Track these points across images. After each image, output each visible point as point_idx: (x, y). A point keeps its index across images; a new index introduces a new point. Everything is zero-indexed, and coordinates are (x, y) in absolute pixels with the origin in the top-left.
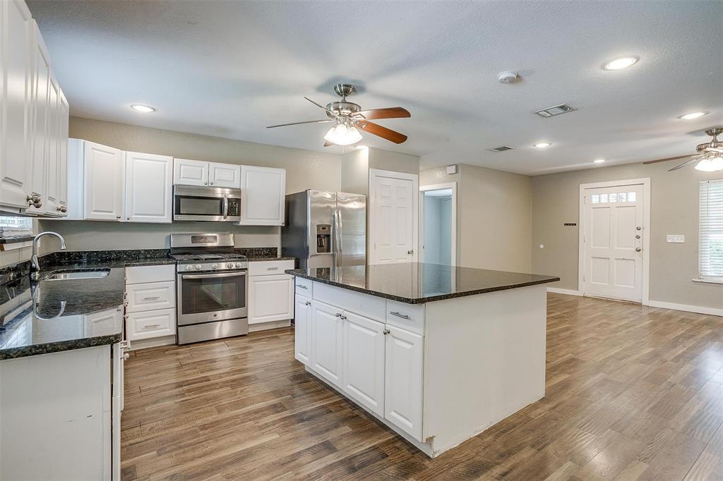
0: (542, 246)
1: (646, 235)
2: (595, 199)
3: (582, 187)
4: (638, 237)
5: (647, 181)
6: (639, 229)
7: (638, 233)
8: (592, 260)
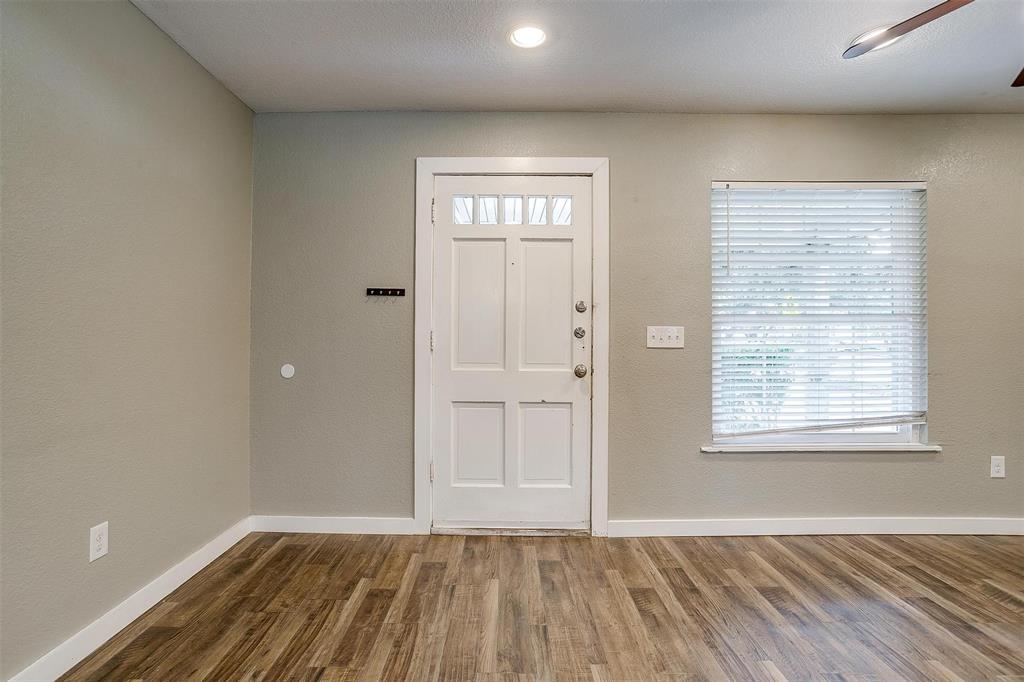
0: (288, 371)
1: (601, 326)
2: (462, 212)
3: (426, 166)
4: (579, 334)
5: (599, 165)
6: (580, 309)
7: (581, 321)
8: (453, 409)
